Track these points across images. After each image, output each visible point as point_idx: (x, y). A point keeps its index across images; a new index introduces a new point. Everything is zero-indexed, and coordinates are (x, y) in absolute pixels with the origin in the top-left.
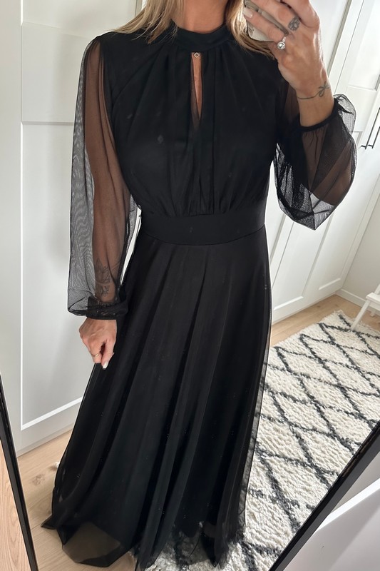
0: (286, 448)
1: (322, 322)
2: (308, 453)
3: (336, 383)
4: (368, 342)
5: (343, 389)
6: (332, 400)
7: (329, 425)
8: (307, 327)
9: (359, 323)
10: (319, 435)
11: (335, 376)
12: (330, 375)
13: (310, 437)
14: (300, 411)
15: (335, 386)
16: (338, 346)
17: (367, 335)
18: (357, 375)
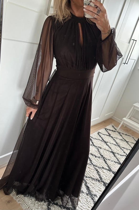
0: (92, 175)
1: (106, 128)
2: (100, 177)
3: (111, 151)
4: (123, 136)
5: (113, 153)
6: (110, 157)
7: (108, 166)
8: (100, 129)
9: (119, 129)
10: (105, 170)
11: (111, 148)
12: (109, 148)
13: (101, 171)
14: (98, 161)
15: (111, 152)
16: (112, 137)
17: (122, 133)
18: (118, 148)
